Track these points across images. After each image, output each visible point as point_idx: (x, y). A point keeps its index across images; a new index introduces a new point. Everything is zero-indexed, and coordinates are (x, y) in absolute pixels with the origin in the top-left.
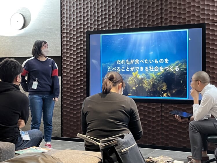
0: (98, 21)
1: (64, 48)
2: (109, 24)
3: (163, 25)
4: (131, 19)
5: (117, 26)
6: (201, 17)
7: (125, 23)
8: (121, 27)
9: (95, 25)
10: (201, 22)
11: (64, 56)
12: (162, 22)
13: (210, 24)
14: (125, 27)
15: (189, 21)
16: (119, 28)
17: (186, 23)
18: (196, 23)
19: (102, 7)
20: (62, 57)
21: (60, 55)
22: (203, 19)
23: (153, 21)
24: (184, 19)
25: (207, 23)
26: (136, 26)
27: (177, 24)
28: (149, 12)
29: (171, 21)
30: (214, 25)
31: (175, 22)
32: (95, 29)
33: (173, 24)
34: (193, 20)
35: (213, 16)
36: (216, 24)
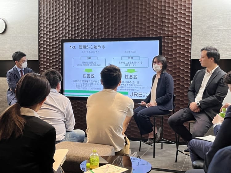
0: (72, 31)
1: (41, 54)
2: (82, 34)
3: (128, 37)
4: (100, 31)
5: (88, 36)
7: (95, 34)
8: (92, 37)
9: (69, 34)
10: (158, 36)
11: (41, 61)
12: (126, 35)
13: (166, 37)
14: (96, 37)
15: (148, 35)
16: (90, 38)
17: (146, 36)
18: (154, 36)
19: (75, 19)
20: (40, 61)
21: (38, 60)
22: (160, 33)
23: (119, 33)
24: (145, 32)
25: (163, 36)
26: (105, 36)
27: (138, 37)
28: (115, 25)
29: (134, 34)
30: (169, 38)
31: (137, 34)
32: (69, 38)
33: (135, 36)
34: (152, 34)
35: (168, 31)
36: (170, 38)
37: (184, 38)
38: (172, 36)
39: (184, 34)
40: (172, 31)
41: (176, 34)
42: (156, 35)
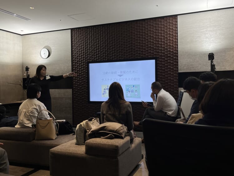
0: (94, 56)
2: (101, 57)
4: (114, 55)
5: (106, 58)
6: (155, 54)
9: (92, 58)
12: (132, 56)
14: (111, 59)
15: (147, 56)
19: (96, 47)
23: (127, 56)
25: (158, 57)
26: (117, 58)
28: (124, 50)
29: (137, 56)
31: (140, 56)
35: (161, 53)
36: (163, 58)
37: (173, 57)
38: (164, 56)
40: (164, 53)
42: (153, 56)
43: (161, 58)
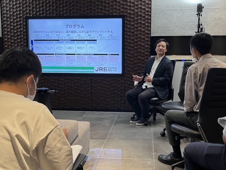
0: (36, 8)
1: (5, 31)
2: (47, 11)
3: (92, 15)
4: (65, 8)
5: (53, 13)
6: (121, 10)
7: (60, 11)
8: (57, 14)
9: (33, 11)
10: (121, 14)
11: (5, 38)
12: (91, 12)
13: (128, 16)
14: (61, 15)
15: (112, 13)
16: (55, 15)
17: (109, 14)
18: (117, 15)
20: (3, 38)
21: (1, 36)
22: (123, 12)
23: (84, 11)
24: (109, 11)
25: (125, 14)
26: (70, 14)
27: (103, 15)
28: (80, 3)
30: (131, 16)
31: (102, 13)
32: (33, 15)
33: (100, 14)
34: (116, 12)
37: (145, 16)
39: (145, 13)
41: (137, 12)
42: (119, 13)
43: (130, 17)
